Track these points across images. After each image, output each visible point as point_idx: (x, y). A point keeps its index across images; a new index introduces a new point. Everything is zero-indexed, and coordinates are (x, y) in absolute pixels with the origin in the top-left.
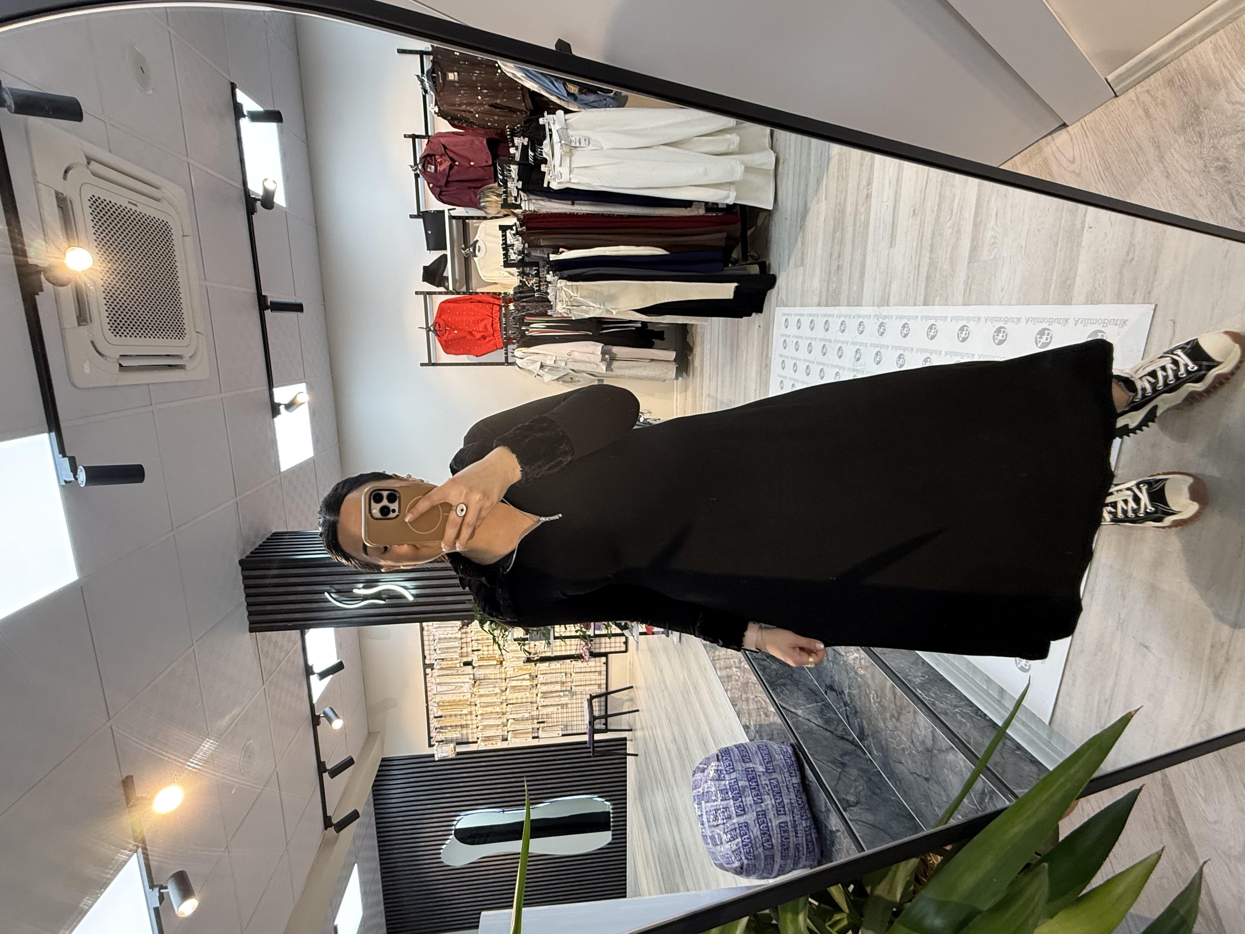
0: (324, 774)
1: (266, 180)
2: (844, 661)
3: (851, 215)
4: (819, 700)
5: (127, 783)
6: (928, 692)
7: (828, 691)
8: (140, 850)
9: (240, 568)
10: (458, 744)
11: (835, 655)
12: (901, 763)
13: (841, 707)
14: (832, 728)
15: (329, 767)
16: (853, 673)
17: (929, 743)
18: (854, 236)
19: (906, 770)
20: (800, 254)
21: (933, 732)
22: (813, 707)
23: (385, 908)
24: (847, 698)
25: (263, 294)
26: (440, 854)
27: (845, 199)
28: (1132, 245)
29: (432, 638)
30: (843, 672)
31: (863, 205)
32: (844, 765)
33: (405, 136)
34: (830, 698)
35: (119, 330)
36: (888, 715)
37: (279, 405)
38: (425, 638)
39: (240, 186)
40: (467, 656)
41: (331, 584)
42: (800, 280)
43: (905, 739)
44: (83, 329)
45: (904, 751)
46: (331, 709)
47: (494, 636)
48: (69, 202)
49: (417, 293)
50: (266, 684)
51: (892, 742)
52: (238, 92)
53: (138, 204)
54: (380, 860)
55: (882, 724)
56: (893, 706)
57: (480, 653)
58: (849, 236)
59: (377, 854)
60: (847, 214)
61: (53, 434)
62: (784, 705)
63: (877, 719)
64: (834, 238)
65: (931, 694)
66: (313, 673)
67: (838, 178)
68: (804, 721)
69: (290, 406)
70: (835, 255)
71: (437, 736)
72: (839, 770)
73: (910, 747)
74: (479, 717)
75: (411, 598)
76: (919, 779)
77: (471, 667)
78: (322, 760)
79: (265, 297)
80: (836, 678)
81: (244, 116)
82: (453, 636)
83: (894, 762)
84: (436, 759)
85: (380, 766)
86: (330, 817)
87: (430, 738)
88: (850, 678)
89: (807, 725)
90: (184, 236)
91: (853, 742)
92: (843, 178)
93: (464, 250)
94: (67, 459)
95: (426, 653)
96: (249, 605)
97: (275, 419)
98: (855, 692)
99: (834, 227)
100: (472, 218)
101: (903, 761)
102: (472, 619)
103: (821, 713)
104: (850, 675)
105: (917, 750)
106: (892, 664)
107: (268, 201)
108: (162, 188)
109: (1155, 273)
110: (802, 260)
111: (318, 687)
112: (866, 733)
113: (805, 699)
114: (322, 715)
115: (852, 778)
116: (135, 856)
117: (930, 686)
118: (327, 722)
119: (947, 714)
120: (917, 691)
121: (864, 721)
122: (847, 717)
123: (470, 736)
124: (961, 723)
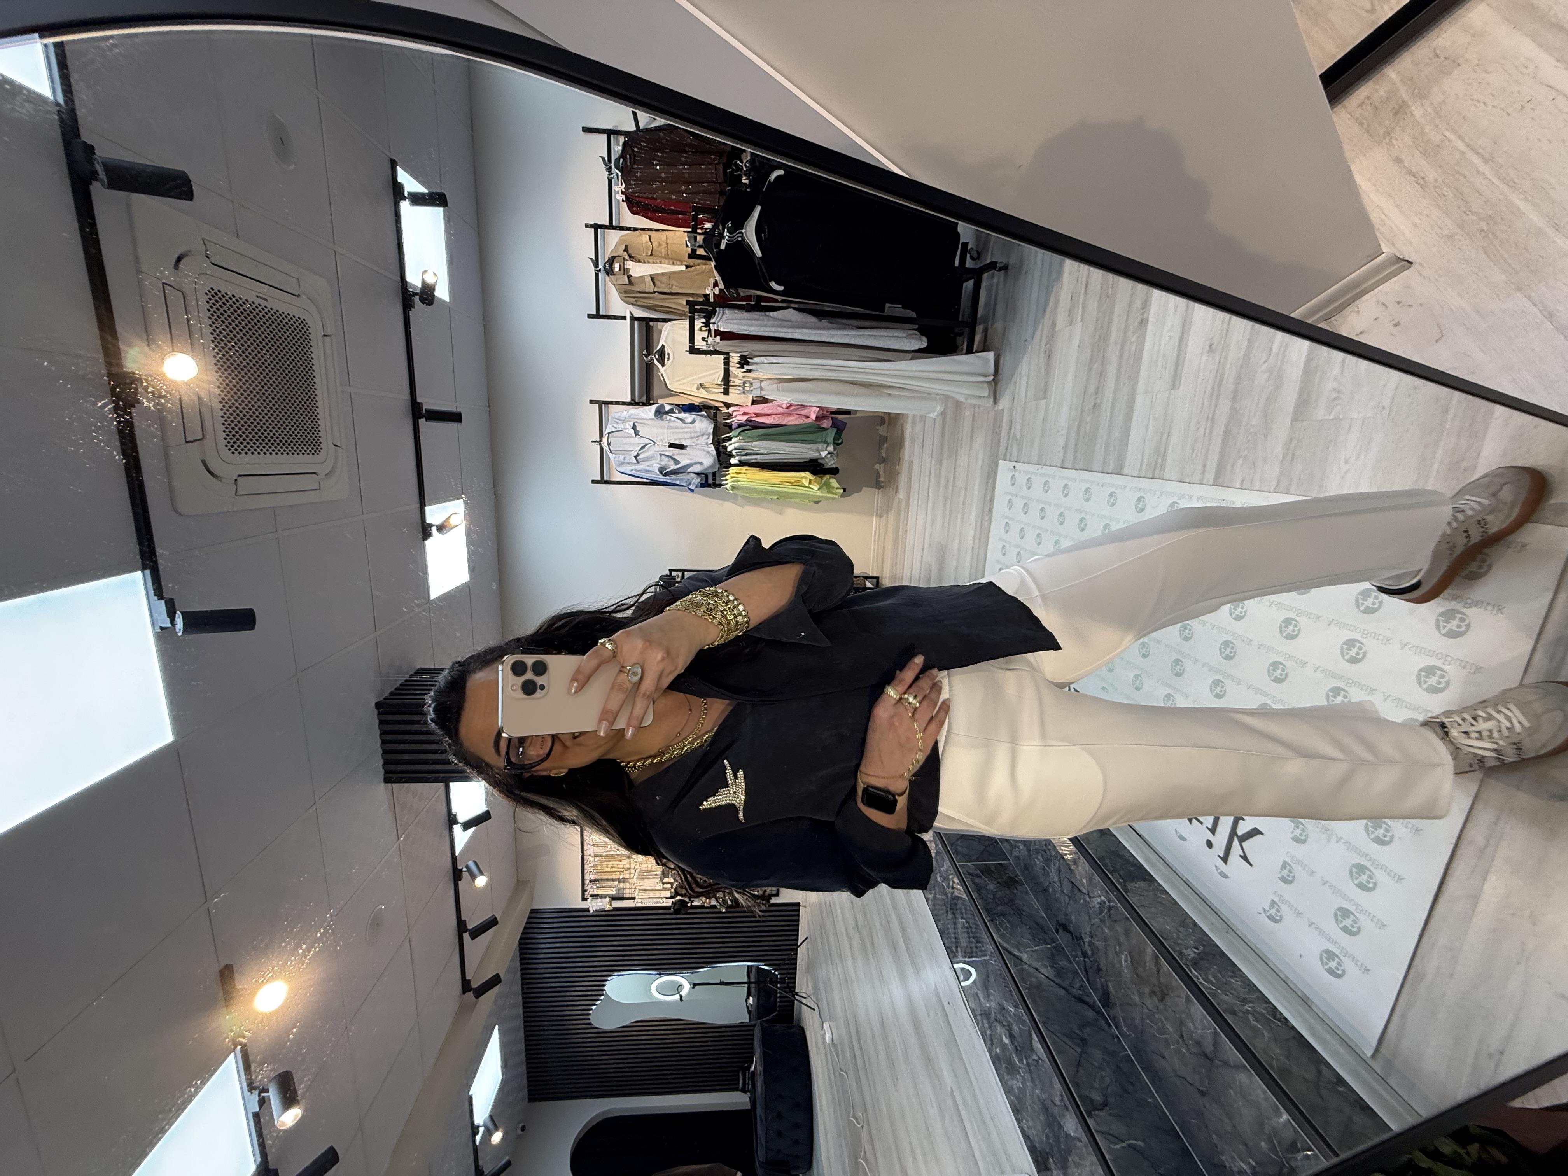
0: (464, 935)
1: (425, 272)
2: (1085, 900)
3: (1116, 343)
4: (1049, 941)
5: (226, 973)
6: (1207, 974)
7: (1060, 931)
8: (238, 1049)
9: (376, 711)
10: (614, 898)
11: (1072, 889)
12: (1164, 1057)
13: (1077, 956)
14: (1066, 983)
15: (470, 926)
16: (1097, 921)
17: (1209, 1048)
18: (1119, 370)
19: (1170, 1069)
20: (1043, 384)
21: (1216, 1034)
22: (1042, 950)
23: (528, 1068)
24: (1087, 948)
25: (419, 400)
27: (1110, 323)
30: (1083, 914)
31: (1134, 333)
32: (1084, 1042)
33: (587, 226)
34: (1062, 939)
35: (239, 446)
36: (1147, 990)
37: (431, 526)
39: (397, 278)
42: (1041, 416)
43: (1170, 1029)
44: (192, 445)
45: (1168, 1043)
46: (475, 862)
49: (591, 402)
50: (401, 839)
51: (1151, 1027)
52: (399, 170)
53: (268, 298)
54: (525, 1017)
55: (1137, 998)
56: (1156, 982)
58: (1112, 370)
59: (521, 1011)
60: (1112, 341)
61: (148, 572)
62: (1005, 945)
63: (1129, 988)
64: (1090, 370)
65: (1210, 977)
66: (456, 823)
67: (1101, 294)
68: (1032, 970)
69: (441, 528)
70: (1092, 390)
71: (591, 890)
72: (1079, 1050)
73: (1178, 1043)
76: (1190, 1089)
78: (463, 919)
79: (420, 404)
80: (1073, 918)
81: (404, 198)
84: (591, 912)
85: (529, 918)
86: (469, 980)
87: (584, 891)
88: (1093, 924)
89: (1035, 977)
90: (324, 336)
91: (1092, 1007)
92: (1108, 297)
94: (163, 602)
96: (385, 752)
97: (426, 542)
98: (1099, 944)
99: (1092, 355)
100: (657, 320)
101: (1166, 1054)
103: (1052, 958)
104: (1093, 921)
105: (1188, 1049)
106: (1155, 924)
107: (427, 294)
108: (300, 280)
110: (1045, 391)
111: (462, 838)
112: (1112, 999)
113: (1030, 937)
114: (464, 869)
115: (1096, 1064)
116: (232, 1055)
117: (1207, 965)
118: (469, 877)
119: (1234, 1013)
120: (1191, 972)
121: (1110, 984)
122: (1087, 972)
123: (627, 891)
124: (1255, 1030)
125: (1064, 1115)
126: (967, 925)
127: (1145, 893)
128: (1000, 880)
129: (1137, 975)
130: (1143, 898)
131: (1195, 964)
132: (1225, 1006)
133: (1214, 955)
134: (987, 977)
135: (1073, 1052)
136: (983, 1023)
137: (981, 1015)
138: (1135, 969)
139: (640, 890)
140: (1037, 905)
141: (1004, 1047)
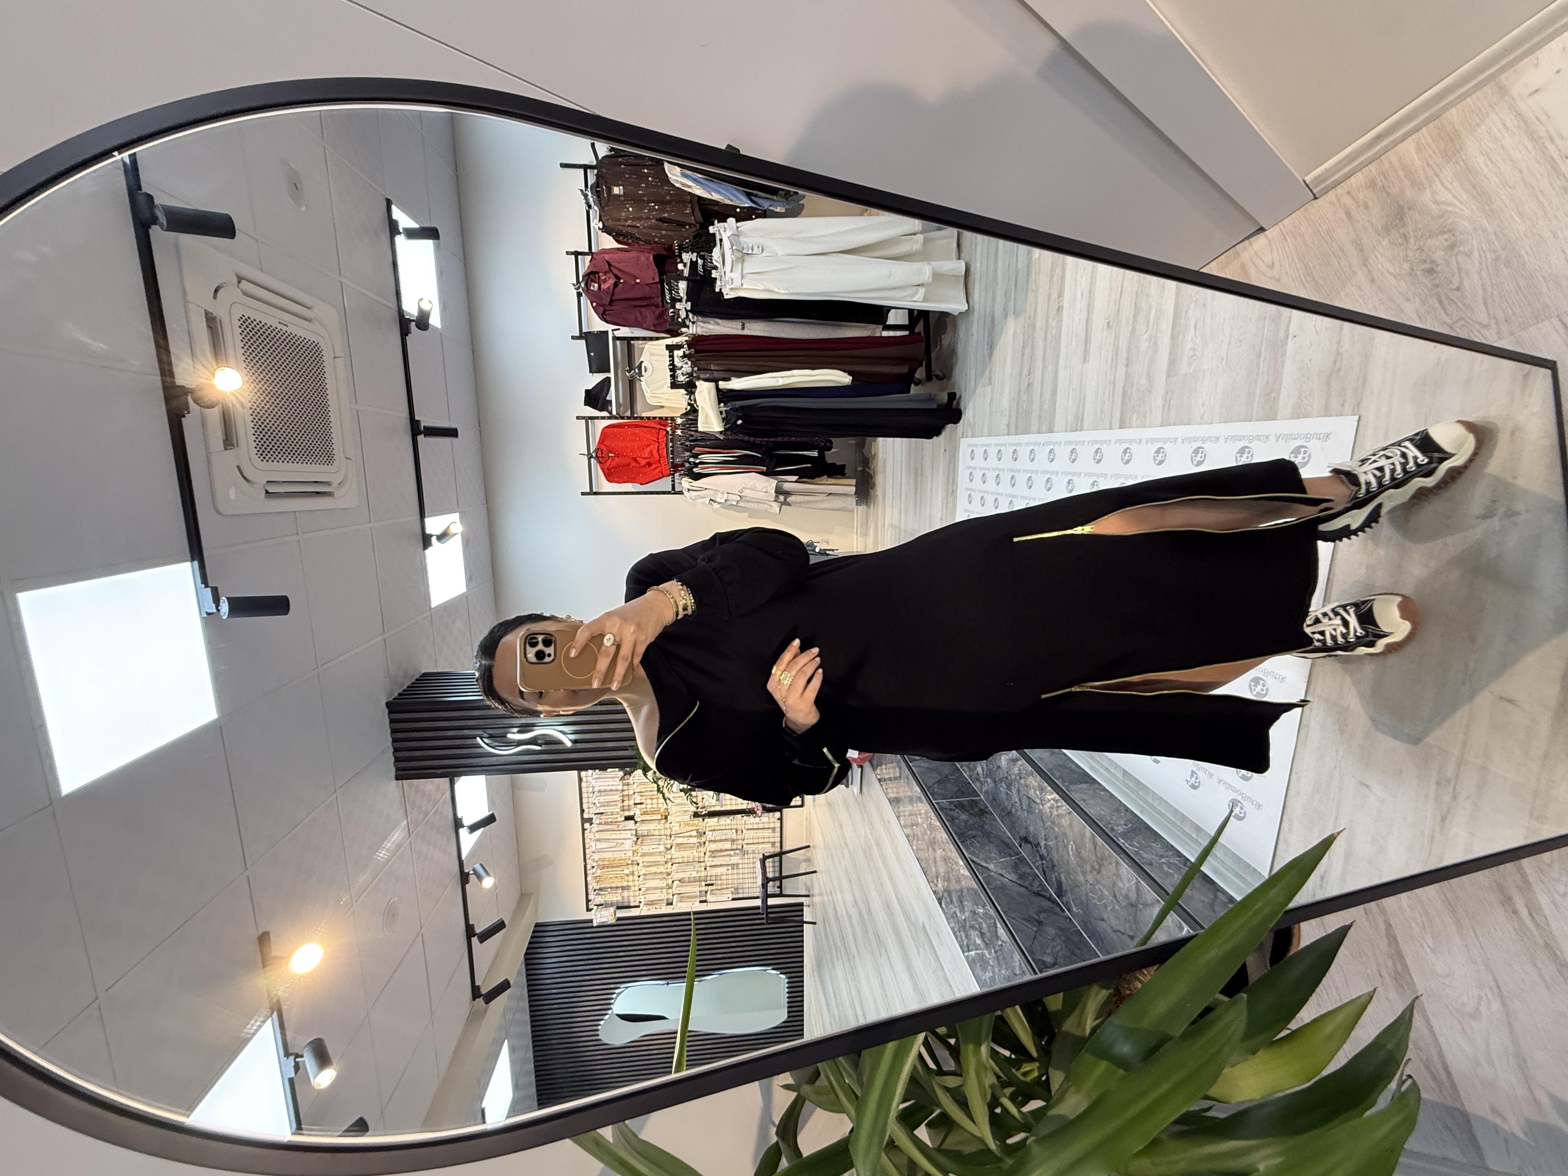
0: (473, 939)
1: (421, 300)
2: (1039, 810)
3: (1041, 329)
4: (1013, 854)
5: (263, 940)
6: (1132, 841)
7: (1023, 844)
8: (275, 1015)
9: (387, 710)
10: (619, 908)
12: (1103, 920)
13: (1037, 861)
14: (1027, 883)
15: (478, 930)
16: (1049, 823)
17: (1133, 896)
18: (1044, 352)
19: (1108, 928)
21: (1138, 885)
22: (1007, 861)
23: (537, 1090)
24: (1044, 851)
25: (416, 418)
26: (598, 1030)
28: (1338, 353)
29: (591, 790)
30: (1038, 823)
32: (1040, 923)
33: (567, 253)
34: (1024, 849)
35: (267, 455)
36: (1088, 868)
37: (431, 536)
38: (584, 790)
39: (395, 307)
40: (629, 810)
41: (483, 728)
42: (988, 400)
43: (1107, 894)
44: (230, 453)
45: (1105, 906)
46: (482, 865)
47: (658, 785)
48: (218, 322)
49: (579, 417)
50: (413, 836)
51: (1092, 897)
52: (394, 208)
53: (289, 324)
54: (533, 1036)
55: (1081, 878)
56: (1093, 856)
57: (643, 806)
59: (529, 1026)
61: (196, 563)
62: (974, 858)
63: (1076, 872)
64: (1023, 355)
65: (1135, 843)
66: (462, 826)
68: (998, 876)
69: (442, 537)
70: (1025, 372)
71: (595, 899)
72: (1034, 928)
73: (1113, 903)
74: (641, 879)
75: (569, 744)
76: (1122, 937)
77: (633, 822)
78: (471, 923)
79: (418, 422)
80: (1031, 829)
81: (400, 233)
82: (614, 788)
83: (1096, 919)
84: (595, 925)
85: (534, 931)
86: (479, 986)
87: (588, 901)
88: (1046, 828)
89: (999, 880)
90: (335, 357)
91: (1049, 899)
94: (209, 589)
95: (585, 806)
96: (396, 750)
97: (426, 551)
98: (1052, 843)
99: (1024, 342)
101: (1105, 917)
102: (634, 767)
103: (1015, 866)
104: (1046, 825)
105: (1120, 906)
106: (1092, 812)
107: (422, 322)
108: (314, 308)
109: (1364, 383)
110: (990, 378)
111: (468, 841)
112: (1064, 887)
113: (997, 852)
114: (472, 872)
115: (1049, 937)
116: (269, 1021)
117: (1134, 835)
118: (476, 879)
119: (1153, 866)
120: (1119, 841)
121: (1061, 875)
122: (1043, 871)
123: (632, 899)
124: (1168, 875)
127: (1087, 792)
128: (972, 812)
129: (1080, 857)
130: (1083, 794)
131: (1124, 834)
132: (1145, 861)
133: (1139, 828)
135: (1029, 931)
136: (961, 936)
137: (959, 929)
138: (1079, 854)
140: (1003, 828)
141: (977, 947)
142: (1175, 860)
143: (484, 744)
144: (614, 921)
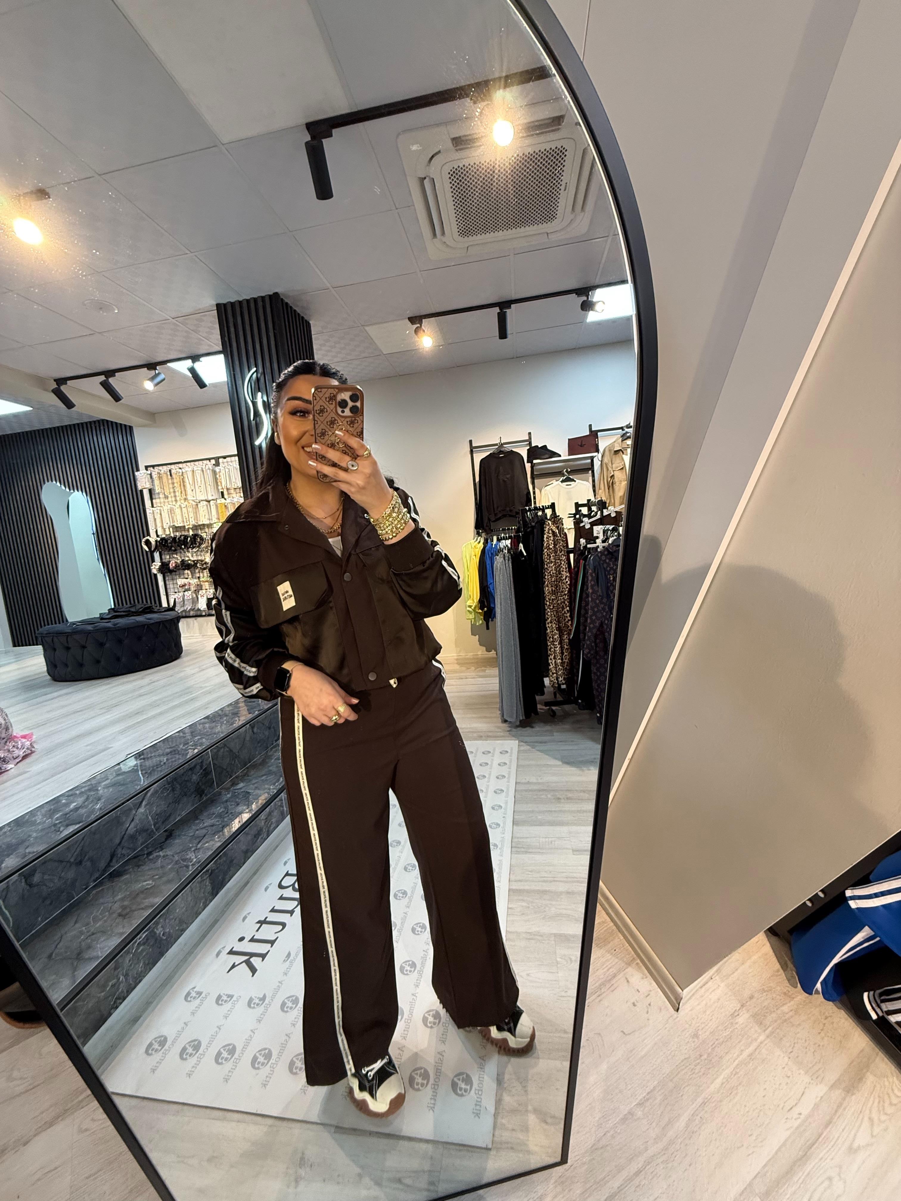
0: (103, 376)
1: (604, 303)
2: (192, 847)
4: (157, 826)
5: (42, 193)
6: (144, 944)
9: (271, 293)
10: (150, 491)
11: (199, 837)
12: (76, 923)
13: (148, 848)
14: (125, 843)
15: (111, 380)
16: (176, 858)
17: (86, 955)
19: (66, 929)
21: (98, 957)
22: (149, 822)
24: (155, 855)
25: (512, 306)
26: (52, 481)
32: (79, 863)
34: (159, 836)
35: (455, 177)
36: (126, 903)
37: (420, 323)
39: (597, 282)
40: (228, 494)
41: (264, 373)
42: (550, 763)
43: (98, 925)
44: (450, 144)
45: (87, 924)
46: (164, 380)
48: (557, 127)
49: (530, 434)
50: (173, 320)
51: (98, 911)
53: (567, 191)
54: (42, 430)
55: (119, 897)
56: (134, 907)
59: (48, 426)
62: (149, 794)
63: (126, 890)
65: (141, 948)
66: (193, 362)
68: (131, 817)
70: (571, 796)
71: (155, 472)
72: (72, 860)
73: (88, 932)
76: (54, 946)
78: (116, 374)
79: (509, 307)
80: (178, 841)
83: (79, 915)
84: (136, 473)
85: (125, 426)
86: (66, 384)
87: (153, 466)
88: (174, 856)
89: (126, 819)
90: (548, 234)
91: (108, 865)
93: (567, 471)
95: (228, 459)
96: (240, 303)
97: (407, 320)
98: (159, 863)
100: (593, 476)
101: (77, 925)
103: (143, 830)
105: (84, 940)
106: (179, 900)
107: (588, 306)
108: (583, 213)
110: (567, 763)
111: (183, 367)
112: (116, 879)
113: (158, 812)
114: (157, 372)
115: (63, 874)
117: (151, 944)
118: (151, 376)
119: (116, 968)
120: (145, 932)
121: (127, 876)
122: (135, 857)
123: (158, 500)
124: (105, 986)
125: (17, 857)
126: (162, 763)
127: (203, 890)
128: (200, 784)
129: (138, 894)
130: (198, 889)
131: (152, 934)
132: (120, 961)
133: (160, 947)
134: (123, 785)
135: (70, 856)
136: (85, 787)
137: (92, 784)
138: (142, 892)
139: (160, 510)
140: (184, 813)
141: (67, 805)
142: (122, 987)
143: (251, 374)
144: (140, 488)
